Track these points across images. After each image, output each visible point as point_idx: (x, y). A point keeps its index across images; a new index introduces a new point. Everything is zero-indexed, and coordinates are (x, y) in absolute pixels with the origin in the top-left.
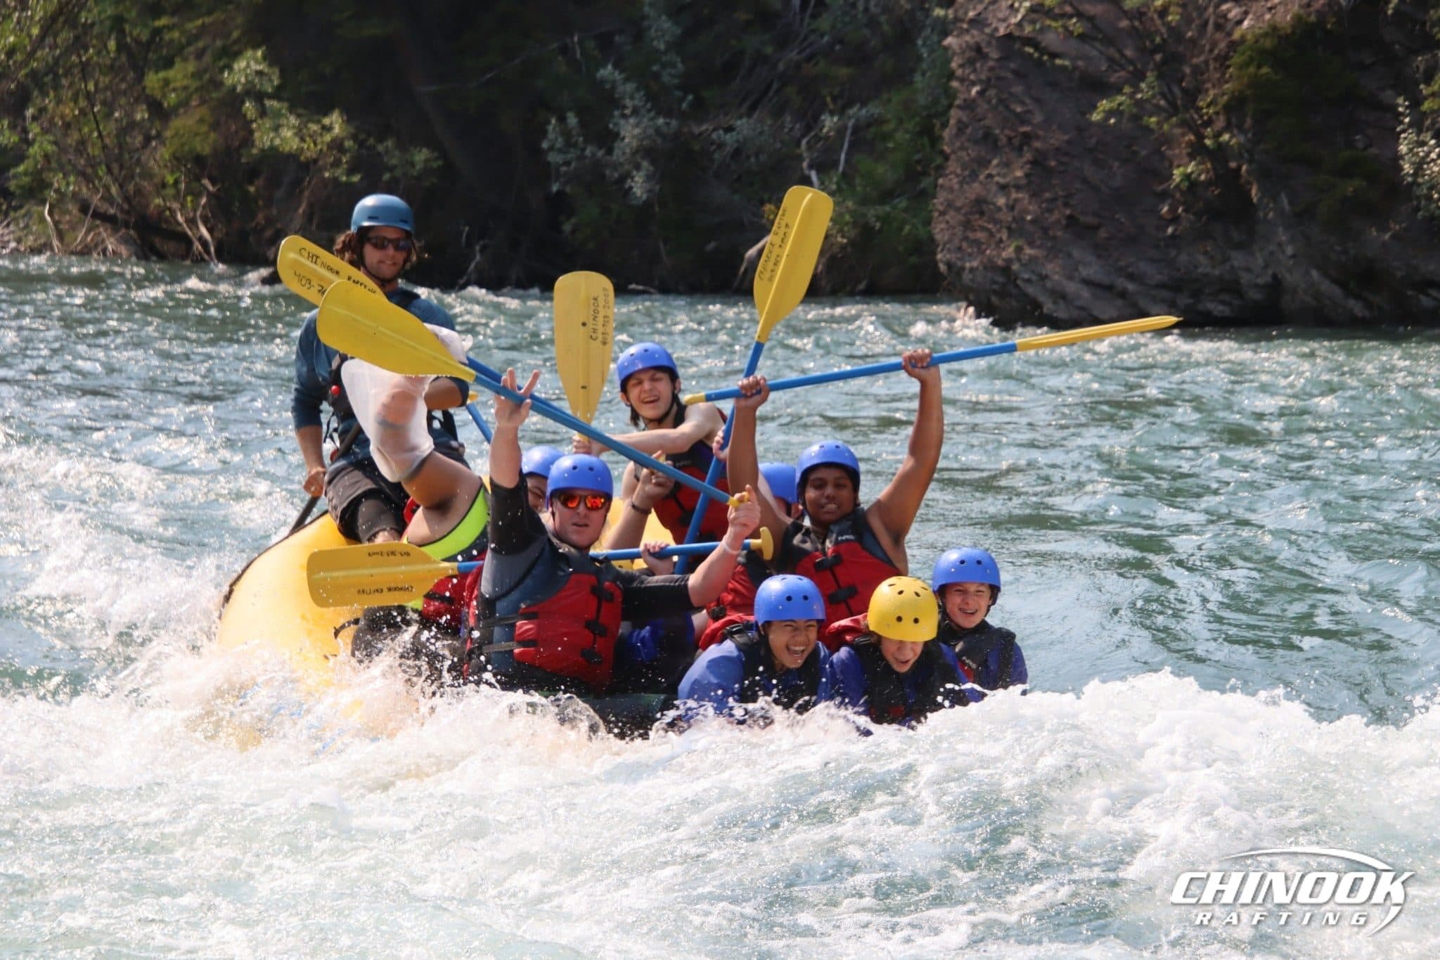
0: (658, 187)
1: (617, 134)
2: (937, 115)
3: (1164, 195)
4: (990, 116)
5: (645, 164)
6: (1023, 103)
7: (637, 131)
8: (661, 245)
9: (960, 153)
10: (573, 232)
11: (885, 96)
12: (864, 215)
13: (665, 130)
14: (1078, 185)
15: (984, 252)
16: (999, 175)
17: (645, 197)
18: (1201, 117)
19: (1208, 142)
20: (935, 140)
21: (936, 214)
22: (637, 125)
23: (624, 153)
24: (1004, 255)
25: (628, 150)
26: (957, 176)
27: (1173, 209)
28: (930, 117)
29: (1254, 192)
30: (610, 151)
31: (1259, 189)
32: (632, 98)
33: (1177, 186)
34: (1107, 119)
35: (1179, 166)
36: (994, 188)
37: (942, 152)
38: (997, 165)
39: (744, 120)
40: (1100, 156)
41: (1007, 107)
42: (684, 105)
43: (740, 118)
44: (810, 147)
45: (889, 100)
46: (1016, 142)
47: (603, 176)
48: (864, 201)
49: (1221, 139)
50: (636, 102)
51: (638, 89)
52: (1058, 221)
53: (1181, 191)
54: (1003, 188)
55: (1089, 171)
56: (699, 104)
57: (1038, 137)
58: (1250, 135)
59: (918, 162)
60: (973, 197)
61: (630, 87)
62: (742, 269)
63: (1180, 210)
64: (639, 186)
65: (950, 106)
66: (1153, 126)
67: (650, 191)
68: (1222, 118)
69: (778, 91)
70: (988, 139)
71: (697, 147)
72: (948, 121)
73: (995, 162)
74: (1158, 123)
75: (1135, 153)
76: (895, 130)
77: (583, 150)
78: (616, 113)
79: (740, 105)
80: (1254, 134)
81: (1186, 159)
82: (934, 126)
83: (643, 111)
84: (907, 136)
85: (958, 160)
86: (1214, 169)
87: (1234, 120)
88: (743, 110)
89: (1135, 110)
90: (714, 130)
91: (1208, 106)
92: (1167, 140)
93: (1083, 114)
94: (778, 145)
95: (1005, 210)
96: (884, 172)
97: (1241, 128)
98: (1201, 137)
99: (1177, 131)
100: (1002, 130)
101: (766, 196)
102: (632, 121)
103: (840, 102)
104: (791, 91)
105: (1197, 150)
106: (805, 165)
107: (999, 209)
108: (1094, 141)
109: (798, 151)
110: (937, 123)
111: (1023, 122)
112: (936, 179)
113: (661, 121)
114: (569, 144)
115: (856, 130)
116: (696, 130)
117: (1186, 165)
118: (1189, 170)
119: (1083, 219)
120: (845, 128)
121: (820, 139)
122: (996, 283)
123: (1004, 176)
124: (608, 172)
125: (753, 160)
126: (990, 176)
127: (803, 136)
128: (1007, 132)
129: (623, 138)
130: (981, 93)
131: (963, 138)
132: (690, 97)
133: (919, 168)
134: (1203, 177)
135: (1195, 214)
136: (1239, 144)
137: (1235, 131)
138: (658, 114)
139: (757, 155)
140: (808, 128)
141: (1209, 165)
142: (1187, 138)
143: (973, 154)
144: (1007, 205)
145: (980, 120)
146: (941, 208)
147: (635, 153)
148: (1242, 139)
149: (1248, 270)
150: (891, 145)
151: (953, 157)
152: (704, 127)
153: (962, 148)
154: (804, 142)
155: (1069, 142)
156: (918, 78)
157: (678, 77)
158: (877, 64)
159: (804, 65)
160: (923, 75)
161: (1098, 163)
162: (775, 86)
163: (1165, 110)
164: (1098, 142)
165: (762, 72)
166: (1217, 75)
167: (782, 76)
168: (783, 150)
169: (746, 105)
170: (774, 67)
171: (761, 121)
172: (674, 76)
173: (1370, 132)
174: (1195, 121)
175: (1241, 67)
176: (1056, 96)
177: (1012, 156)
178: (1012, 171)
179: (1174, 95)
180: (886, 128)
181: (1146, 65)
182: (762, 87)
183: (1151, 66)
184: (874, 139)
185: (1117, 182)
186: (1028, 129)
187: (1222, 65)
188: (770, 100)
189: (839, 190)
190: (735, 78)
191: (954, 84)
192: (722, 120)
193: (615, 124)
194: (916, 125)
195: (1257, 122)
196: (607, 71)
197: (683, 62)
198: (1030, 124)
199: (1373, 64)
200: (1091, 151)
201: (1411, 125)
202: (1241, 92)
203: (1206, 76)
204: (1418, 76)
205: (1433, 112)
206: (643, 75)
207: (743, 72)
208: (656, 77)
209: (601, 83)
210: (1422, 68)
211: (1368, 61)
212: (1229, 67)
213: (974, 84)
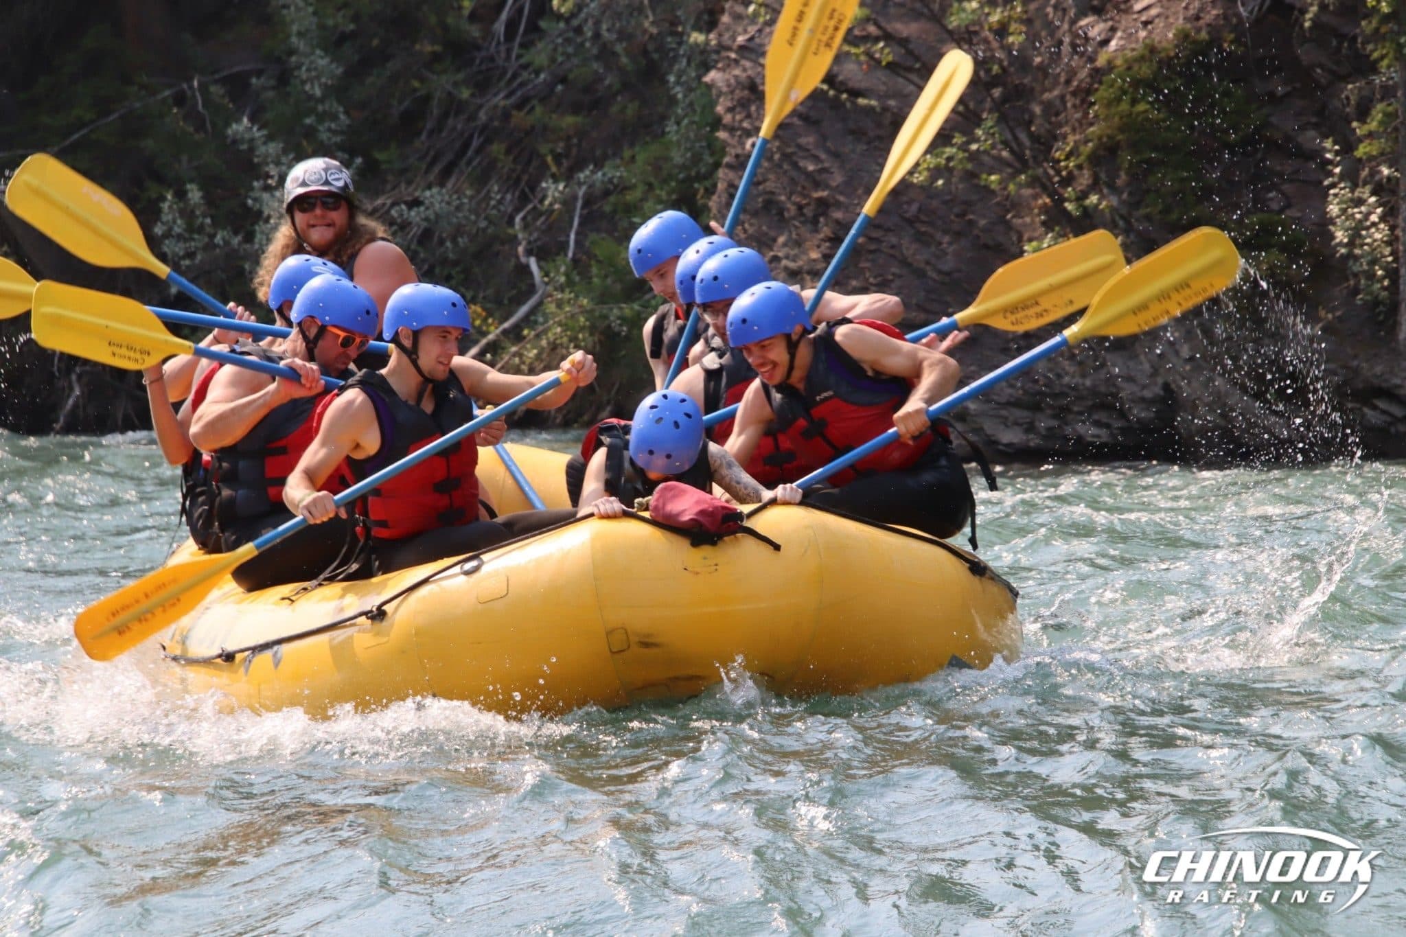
1: (260, 212)
2: (700, 178)
6: (816, 159)
11: (627, 154)
12: (606, 317)
16: (787, 257)
18: (1058, 172)
19: (1069, 206)
20: (698, 211)
28: (689, 180)
30: (250, 237)
32: (278, 163)
34: (933, 179)
35: (1030, 240)
38: (785, 245)
39: (435, 190)
41: (795, 165)
43: (429, 187)
44: (526, 226)
45: (633, 158)
46: (808, 212)
48: (604, 298)
49: (1087, 202)
51: (285, 151)
55: (909, 248)
56: (371, 171)
57: (835, 204)
58: (1125, 196)
61: (274, 148)
65: (717, 165)
66: (993, 186)
68: (1086, 173)
69: (478, 151)
70: (770, 208)
72: (715, 186)
73: (781, 240)
74: (1001, 182)
75: (971, 222)
76: (643, 199)
77: (212, 236)
78: (256, 184)
79: (427, 171)
80: (1130, 194)
81: (1041, 231)
82: (697, 191)
87: (1103, 176)
88: (431, 177)
89: (969, 166)
90: (394, 204)
91: (1067, 158)
92: (1015, 205)
94: (483, 224)
97: (1113, 187)
98: (1059, 200)
99: (1027, 192)
100: (789, 198)
103: (565, 163)
104: (497, 148)
105: (1055, 218)
106: (521, 249)
108: (914, 208)
109: (510, 231)
111: (817, 185)
114: (193, 229)
115: (588, 202)
117: (1041, 238)
118: (1045, 245)
120: (575, 198)
121: (541, 214)
125: (448, 244)
126: (776, 259)
127: (517, 210)
128: (796, 198)
129: (269, 217)
132: (359, 160)
136: (1113, 209)
137: (1105, 191)
139: (454, 240)
140: (524, 199)
142: (1040, 202)
148: (1114, 201)
149: (1130, 379)
152: (379, 202)
154: (518, 219)
156: (671, 127)
157: (342, 133)
158: (614, 109)
159: (514, 112)
160: (678, 123)
161: (922, 239)
162: (475, 143)
163: (1009, 165)
164: (920, 210)
165: (457, 123)
166: (1078, 115)
167: (485, 127)
168: (490, 231)
169: (437, 169)
170: (472, 118)
171: (458, 191)
172: (334, 132)
173: (1286, 187)
174: (1050, 178)
175: (1109, 104)
176: (861, 147)
177: (805, 231)
178: (805, 252)
179: (1020, 144)
180: (630, 197)
181: (982, 101)
182: (458, 145)
183: (988, 104)
184: (615, 211)
185: (948, 264)
186: (825, 194)
187: (1083, 101)
188: (469, 163)
189: (570, 283)
190: (419, 134)
191: (722, 135)
192: (405, 191)
193: (255, 200)
194: (669, 194)
195: (1133, 178)
196: (242, 127)
197: (347, 113)
198: (827, 187)
199: (1287, 95)
200: (910, 222)
201: (1342, 177)
202: (1110, 137)
203: (1062, 117)
204: (1348, 110)
205: (1371, 159)
206: (292, 130)
207: (430, 124)
208: (310, 133)
209: (235, 142)
210: (1353, 99)
211: (1281, 91)
212: (1092, 103)
213: (747, 133)
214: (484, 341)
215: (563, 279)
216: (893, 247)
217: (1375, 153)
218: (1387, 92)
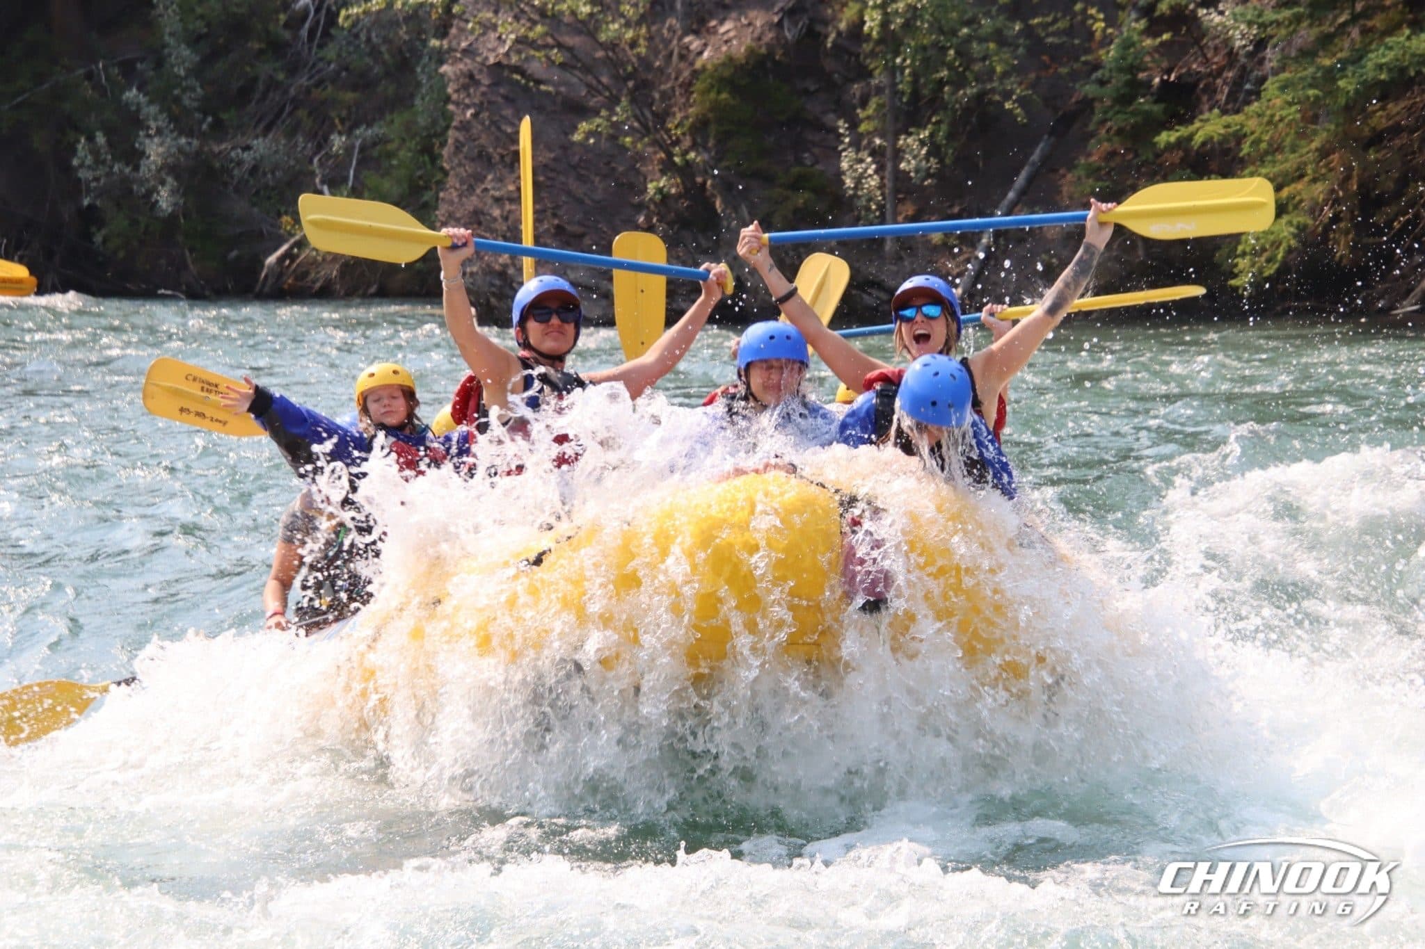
0: (181, 201)
1: (143, 153)
2: (436, 135)
3: (640, 207)
4: (484, 136)
5: (170, 180)
6: (513, 125)
7: (161, 150)
8: (187, 253)
9: (458, 170)
10: (105, 241)
11: (388, 117)
13: (187, 148)
14: (564, 198)
15: (482, 258)
16: (494, 189)
17: (170, 210)
18: (670, 137)
19: (677, 159)
20: (434, 158)
21: (438, 224)
22: (161, 144)
23: (150, 170)
24: (501, 260)
25: (153, 167)
26: (456, 189)
27: (648, 219)
28: (430, 136)
29: (718, 204)
30: (136, 168)
31: (724, 201)
32: (156, 119)
33: (651, 199)
34: (587, 138)
35: (652, 181)
36: (490, 201)
37: (442, 169)
38: (492, 180)
39: (261, 140)
40: (583, 172)
41: (499, 128)
42: (204, 127)
43: (257, 137)
44: (321, 164)
45: (392, 121)
46: (508, 159)
47: (131, 191)
49: (688, 157)
50: (160, 123)
51: (161, 112)
52: (547, 230)
53: (655, 203)
54: (498, 201)
55: (574, 185)
56: (218, 126)
58: (713, 154)
59: (420, 177)
60: (471, 209)
61: (153, 109)
62: (263, 275)
63: (655, 220)
64: (165, 199)
65: (448, 127)
66: (628, 145)
67: (175, 204)
68: (688, 138)
69: (291, 114)
70: (483, 157)
71: (217, 165)
72: (446, 141)
73: (490, 177)
74: (633, 143)
75: (614, 169)
76: (398, 149)
77: (111, 167)
78: (141, 133)
79: (255, 127)
80: (717, 153)
81: (658, 175)
82: (433, 145)
83: (166, 132)
84: (410, 154)
85: (457, 175)
86: (683, 183)
87: (699, 140)
88: (259, 130)
89: (611, 131)
90: (233, 148)
91: (676, 127)
92: (640, 157)
93: (566, 134)
94: (292, 163)
95: (500, 220)
96: (390, 186)
97: (706, 149)
98: (670, 155)
99: (650, 149)
100: (495, 148)
101: (283, 210)
102: (156, 140)
103: (348, 124)
104: (302, 113)
105: (668, 167)
106: (317, 180)
107: (495, 219)
108: (577, 158)
109: (310, 168)
110: (436, 142)
111: (513, 142)
112: (437, 193)
113: (183, 141)
114: (98, 161)
115: (362, 149)
116: (216, 149)
117: (658, 181)
118: (661, 184)
119: (569, 228)
120: (353, 147)
121: (331, 157)
122: (492, 285)
123: (499, 189)
124: (135, 187)
125: (269, 176)
126: (486, 190)
127: (315, 154)
128: (499, 150)
129: (149, 156)
130: (475, 115)
131: (461, 156)
132: (210, 119)
133: (421, 183)
134: (673, 191)
135: (668, 224)
136: (704, 162)
137: (700, 150)
138: (181, 134)
139: (273, 173)
140: (319, 147)
141: (679, 180)
142: (658, 156)
143: (470, 170)
144: (502, 216)
145: (474, 140)
146: (443, 219)
147: (159, 170)
148: (706, 156)
150: (395, 162)
151: (452, 173)
152: (223, 146)
153: (460, 165)
154: (316, 160)
155: (555, 159)
156: (418, 102)
157: (198, 100)
158: (380, 89)
159: (313, 90)
160: (423, 99)
161: (581, 178)
162: (288, 109)
163: (638, 131)
164: (581, 160)
165: (275, 96)
166: (683, 100)
167: (294, 100)
168: (298, 167)
169: (261, 126)
170: (286, 92)
171: (276, 141)
172: (194, 100)
173: (816, 150)
174: (665, 141)
175: (703, 93)
176: (542, 118)
177: (505, 171)
178: (505, 186)
179: (646, 119)
180: (390, 147)
181: (620, 90)
182: (276, 110)
183: (625, 91)
184: (380, 156)
185: (598, 196)
186: (518, 148)
187: (686, 91)
188: (283, 122)
190: (250, 102)
191: (451, 107)
192: (240, 140)
193: (141, 144)
194: (417, 144)
195: (719, 142)
196: (132, 94)
197: (202, 87)
199: (817, 91)
200: (574, 167)
201: (850, 144)
202: (704, 115)
203: (673, 101)
204: (855, 101)
205: (869, 133)
206: (165, 98)
207: (257, 96)
208: (177, 100)
209: (127, 104)
210: (858, 95)
211: (812, 88)
212: (692, 93)
213: (468, 107)
214: (292, 241)
216: (563, 183)
217: (871, 129)
218: (879, 90)
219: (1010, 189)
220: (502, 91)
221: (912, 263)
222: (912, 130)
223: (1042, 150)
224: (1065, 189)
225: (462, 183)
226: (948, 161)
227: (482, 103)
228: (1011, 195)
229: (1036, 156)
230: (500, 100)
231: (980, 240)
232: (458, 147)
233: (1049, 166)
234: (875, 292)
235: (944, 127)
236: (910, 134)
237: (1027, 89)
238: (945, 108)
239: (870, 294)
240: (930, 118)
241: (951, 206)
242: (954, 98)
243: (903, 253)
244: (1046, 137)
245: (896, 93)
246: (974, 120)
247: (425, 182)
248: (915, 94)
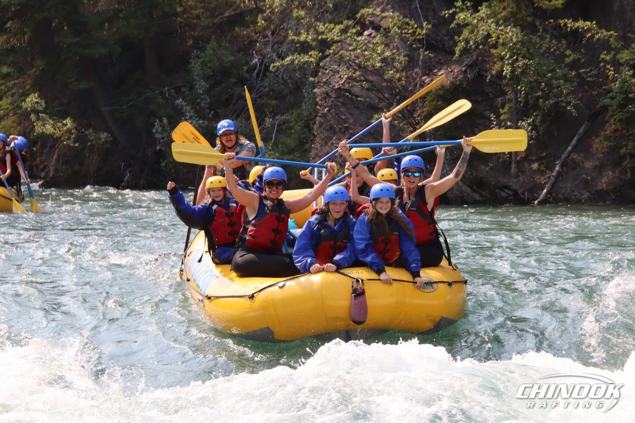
2: (311, 120)
4: (332, 120)
6: (345, 115)
9: (320, 135)
10: (165, 166)
11: (290, 112)
13: (203, 125)
18: (415, 121)
20: (310, 129)
21: (311, 159)
26: (320, 143)
28: (308, 120)
32: (189, 112)
37: (313, 134)
38: (335, 140)
40: (376, 136)
41: (339, 117)
42: (210, 115)
44: (261, 132)
45: (292, 113)
46: (343, 130)
48: (282, 154)
50: (191, 114)
51: (192, 109)
56: (216, 115)
57: (351, 128)
59: (304, 138)
60: (326, 152)
61: (188, 108)
65: (316, 116)
66: (396, 124)
68: (423, 121)
70: (331, 129)
72: (316, 122)
73: (334, 138)
74: (398, 123)
76: (295, 125)
77: (170, 133)
78: (183, 118)
79: (232, 115)
82: (310, 124)
83: (194, 118)
84: (299, 128)
85: (320, 137)
88: (234, 117)
91: (418, 117)
92: (402, 130)
93: (369, 119)
94: (248, 131)
96: (290, 142)
98: (415, 129)
99: (406, 126)
100: (337, 126)
102: (189, 121)
103: (272, 115)
110: (311, 122)
111: (345, 122)
112: (311, 145)
113: (201, 121)
114: (164, 131)
115: (278, 126)
120: (275, 124)
121: (265, 129)
126: (332, 144)
128: (339, 126)
130: (328, 111)
131: (322, 129)
132: (213, 112)
133: (304, 140)
138: (200, 118)
140: (260, 124)
142: (410, 129)
143: (326, 135)
145: (328, 122)
146: (313, 156)
150: (293, 131)
151: (318, 136)
153: (321, 132)
156: (303, 105)
157: (208, 104)
158: (287, 99)
159: (258, 99)
160: (305, 104)
161: (375, 139)
163: (401, 118)
164: (375, 131)
165: (241, 102)
166: (421, 105)
168: (250, 133)
169: (235, 115)
171: (241, 121)
172: (206, 104)
173: (480, 127)
174: (413, 123)
175: (430, 102)
176: (358, 112)
177: (341, 136)
179: (404, 113)
180: (291, 125)
181: (393, 100)
182: (241, 108)
183: (395, 100)
184: (286, 129)
186: (347, 125)
187: (423, 101)
188: (244, 113)
189: (273, 149)
190: (230, 105)
191: (318, 107)
194: (303, 123)
196: (179, 101)
197: (209, 98)
198: (348, 123)
199: (481, 101)
200: (372, 134)
201: (496, 125)
202: (430, 111)
203: (416, 105)
204: (499, 105)
205: (505, 120)
206: (193, 103)
207: (233, 102)
208: (199, 104)
209: (177, 106)
210: (500, 102)
211: (479, 100)
212: (426, 101)
213: (326, 107)
215: (270, 148)
216: (367, 141)
217: (506, 118)
218: (510, 101)
219: (569, 145)
220: (341, 100)
221: (524, 178)
222: (524, 118)
223: (584, 128)
224: (594, 145)
225: (322, 141)
226: (540, 133)
227: (332, 105)
228: (569, 148)
229: (581, 131)
230: (339, 104)
231: (555, 168)
232: (321, 124)
233: (587, 136)
234: (506, 191)
235: (539, 117)
236: (524, 120)
237: (577, 101)
238: (540, 109)
239: (504, 192)
240: (533, 114)
241: (542, 153)
242: (544, 104)
243: (520, 174)
244: (586, 122)
245: (517, 102)
246: (553, 114)
247: (306, 140)
248: (526, 102)
